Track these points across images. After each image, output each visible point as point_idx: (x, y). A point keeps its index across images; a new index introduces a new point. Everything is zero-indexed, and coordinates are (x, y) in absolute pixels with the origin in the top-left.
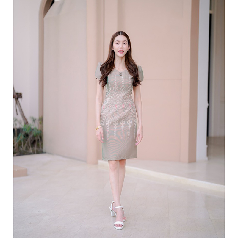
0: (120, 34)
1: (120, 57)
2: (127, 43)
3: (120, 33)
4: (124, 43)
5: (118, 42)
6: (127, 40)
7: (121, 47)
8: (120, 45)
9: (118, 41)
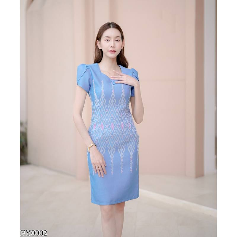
0: (110, 27)
1: (110, 58)
2: (120, 39)
3: (111, 25)
4: (117, 39)
5: (107, 39)
6: (120, 36)
7: (112, 45)
8: (111, 43)
9: (108, 37)
